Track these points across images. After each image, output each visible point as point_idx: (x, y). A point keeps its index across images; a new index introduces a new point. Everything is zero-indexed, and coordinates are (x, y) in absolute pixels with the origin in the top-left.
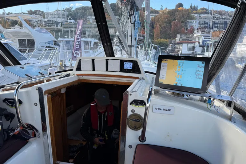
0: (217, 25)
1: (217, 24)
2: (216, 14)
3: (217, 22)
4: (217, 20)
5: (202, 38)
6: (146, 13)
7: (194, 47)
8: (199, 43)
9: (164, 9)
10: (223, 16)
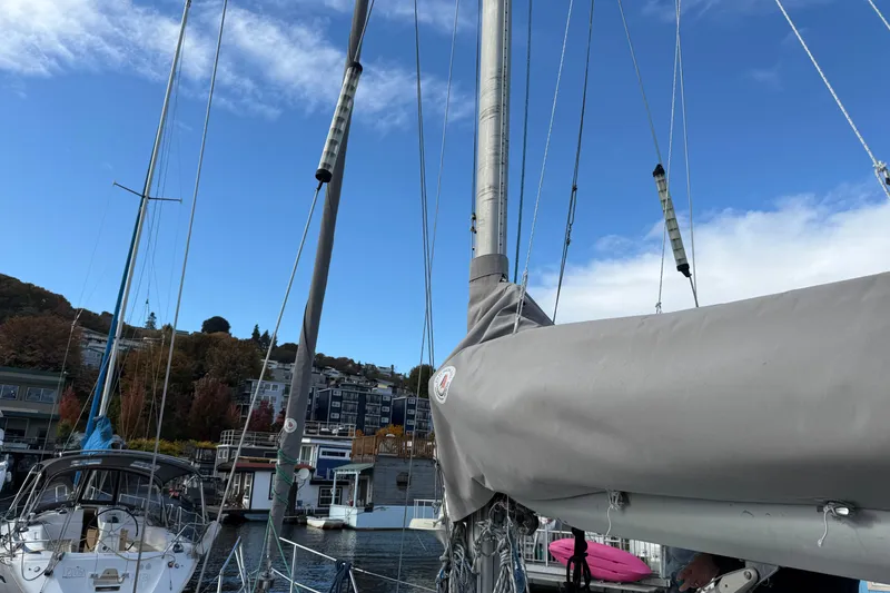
0: (337, 404)
1: (340, 399)
2: (334, 370)
3: (338, 393)
4: (336, 386)
5: (316, 451)
6: (290, 425)
7: (295, 484)
8: (312, 470)
9: (159, 326)
10: (352, 377)
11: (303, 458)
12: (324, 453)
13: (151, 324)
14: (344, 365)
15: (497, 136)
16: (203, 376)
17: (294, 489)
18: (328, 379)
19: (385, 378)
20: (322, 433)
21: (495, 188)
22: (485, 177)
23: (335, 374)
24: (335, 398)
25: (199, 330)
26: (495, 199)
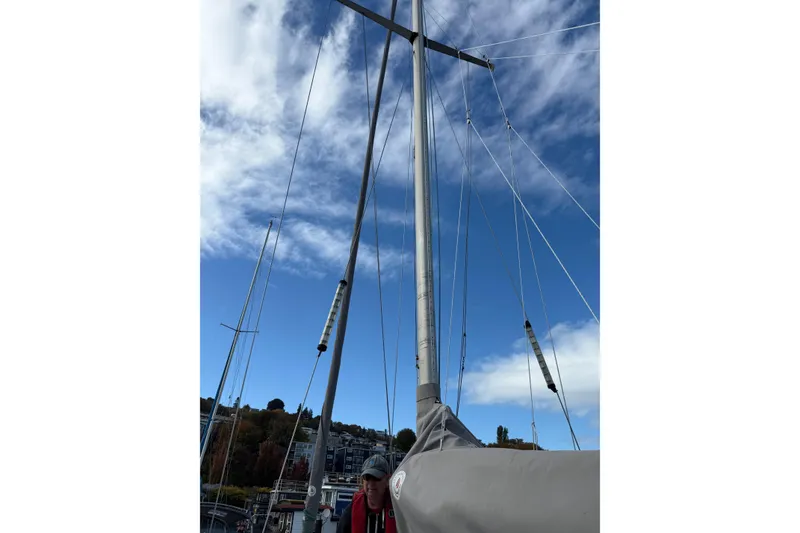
0: (350, 459)
1: (351, 455)
2: (347, 433)
3: (350, 450)
4: (349, 446)
5: (335, 496)
6: (312, 490)
7: (320, 521)
8: (332, 510)
9: (241, 406)
10: (360, 439)
11: (327, 500)
12: (341, 497)
13: (236, 405)
14: (355, 430)
15: (427, 308)
16: (265, 440)
17: (320, 524)
18: (344, 440)
19: (381, 439)
20: (339, 481)
21: (428, 340)
22: (423, 334)
23: (349, 437)
24: (349, 454)
25: (265, 408)
26: (428, 347)
